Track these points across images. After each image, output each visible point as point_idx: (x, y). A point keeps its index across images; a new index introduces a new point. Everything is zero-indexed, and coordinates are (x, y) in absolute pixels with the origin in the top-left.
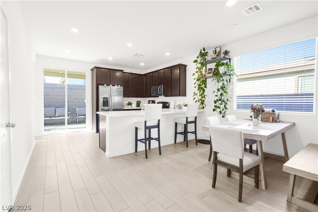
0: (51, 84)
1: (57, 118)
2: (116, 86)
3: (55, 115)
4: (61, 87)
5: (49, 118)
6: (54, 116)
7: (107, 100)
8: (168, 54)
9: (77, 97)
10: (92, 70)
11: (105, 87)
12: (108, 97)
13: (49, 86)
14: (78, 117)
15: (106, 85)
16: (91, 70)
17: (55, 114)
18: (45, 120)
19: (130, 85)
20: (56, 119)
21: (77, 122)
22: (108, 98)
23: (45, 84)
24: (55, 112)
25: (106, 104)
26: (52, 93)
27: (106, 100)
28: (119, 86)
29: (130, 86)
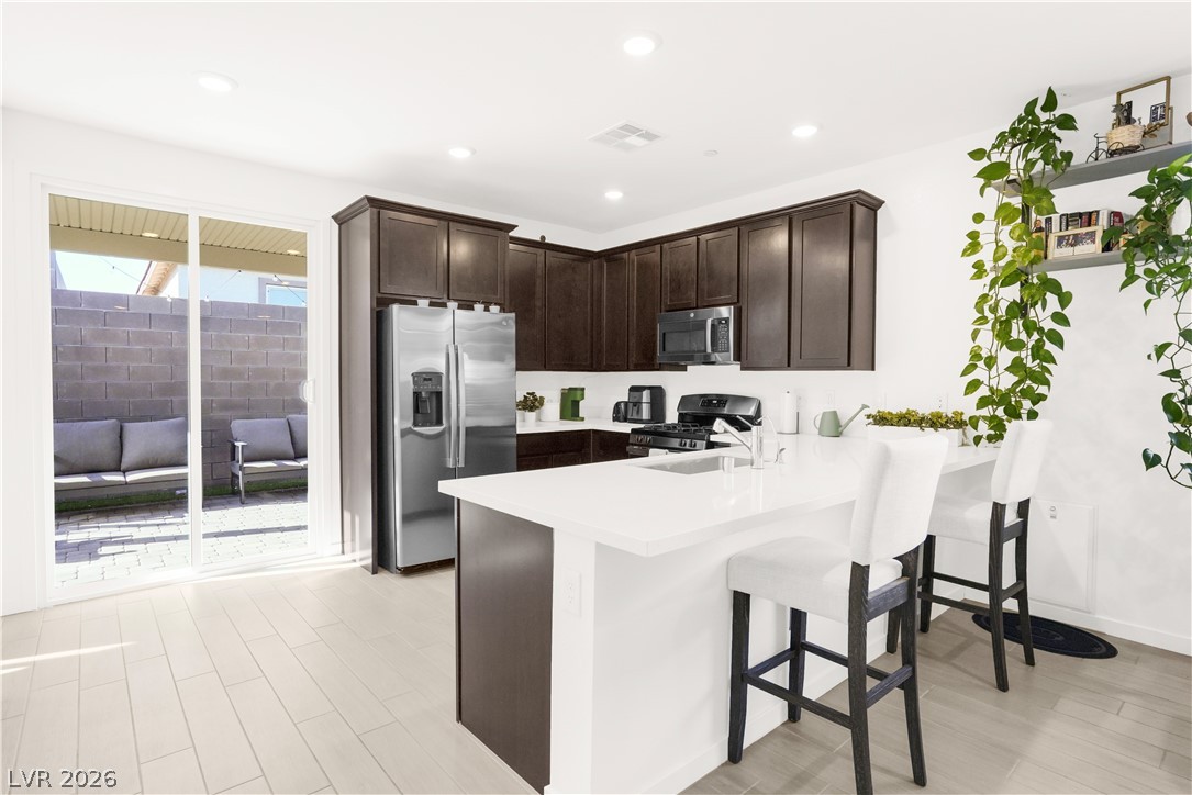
0: (95, 298)
1: (132, 477)
2: (479, 307)
3: (120, 461)
4: (149, 312)
5: (84, 479)
6: (113, 466)
7: (434, 389)
8: (805, 132)
9: (233, 365)
10: (342, 219)
11: (422, 313)
12: (443, 370)
13: (83, 307)
14: (241, 468)
15: (427, 302)
16: (335, 218)
17: (116, 452)
18: (59, 490)
19: (538, 303)
20: (126, 483)
21: (235, 493)
22: (439, 375)
23: (58, 296)
24: (119, 445)
25: (430, 407)
26: (102, 345)
27: (429, 386)
28: (495, 309)
29: (538, 312)
